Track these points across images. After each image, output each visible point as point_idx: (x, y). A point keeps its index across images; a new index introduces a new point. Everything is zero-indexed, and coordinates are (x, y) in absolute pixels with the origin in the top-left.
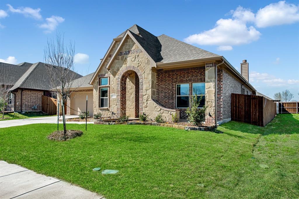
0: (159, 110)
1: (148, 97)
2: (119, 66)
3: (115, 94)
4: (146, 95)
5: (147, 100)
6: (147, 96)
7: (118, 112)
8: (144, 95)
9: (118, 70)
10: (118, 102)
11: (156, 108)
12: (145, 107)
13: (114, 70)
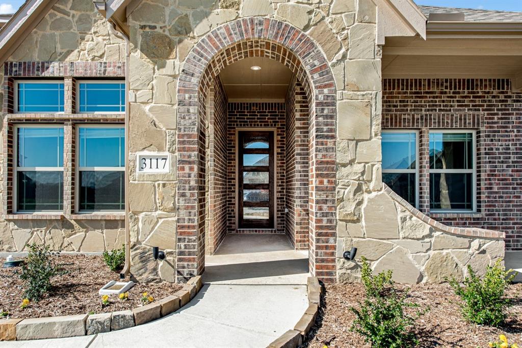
0: (427, 232)
1: (363, 173)
2: (190, 12)
3: (166, 153)
4: (351, 162)
5: (359, 189)
6: (358, 168)
7: (182, 245)
8: (344, 165)
9: (184, 29)
10: (183, 195)
11: (408, 223)
12: (347, 221)
13: (158, 30)
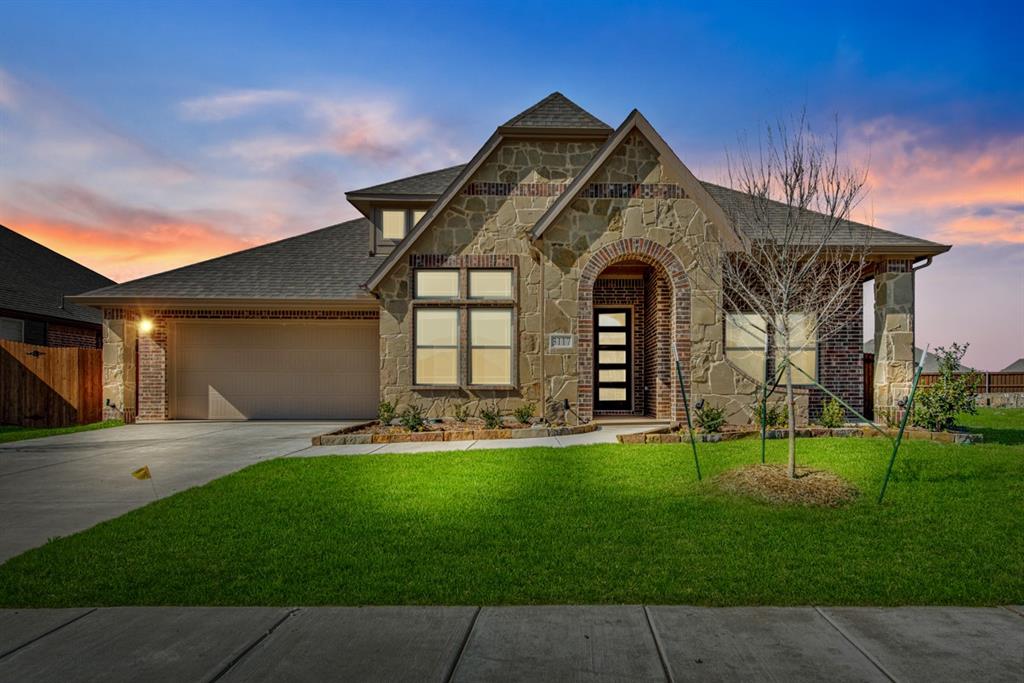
0: (754, 389)
1: (709, 348)
2: (587, 234)
3: (570, 334)
4: (701, 340)
5: (706, 360)
6: (706, 344)
7: (582, 399)
8: (696, 343)
9: (583, 246)
10: (582, 364)
11: (741, 383)
12: (698, 382)
13: (565, 247)
